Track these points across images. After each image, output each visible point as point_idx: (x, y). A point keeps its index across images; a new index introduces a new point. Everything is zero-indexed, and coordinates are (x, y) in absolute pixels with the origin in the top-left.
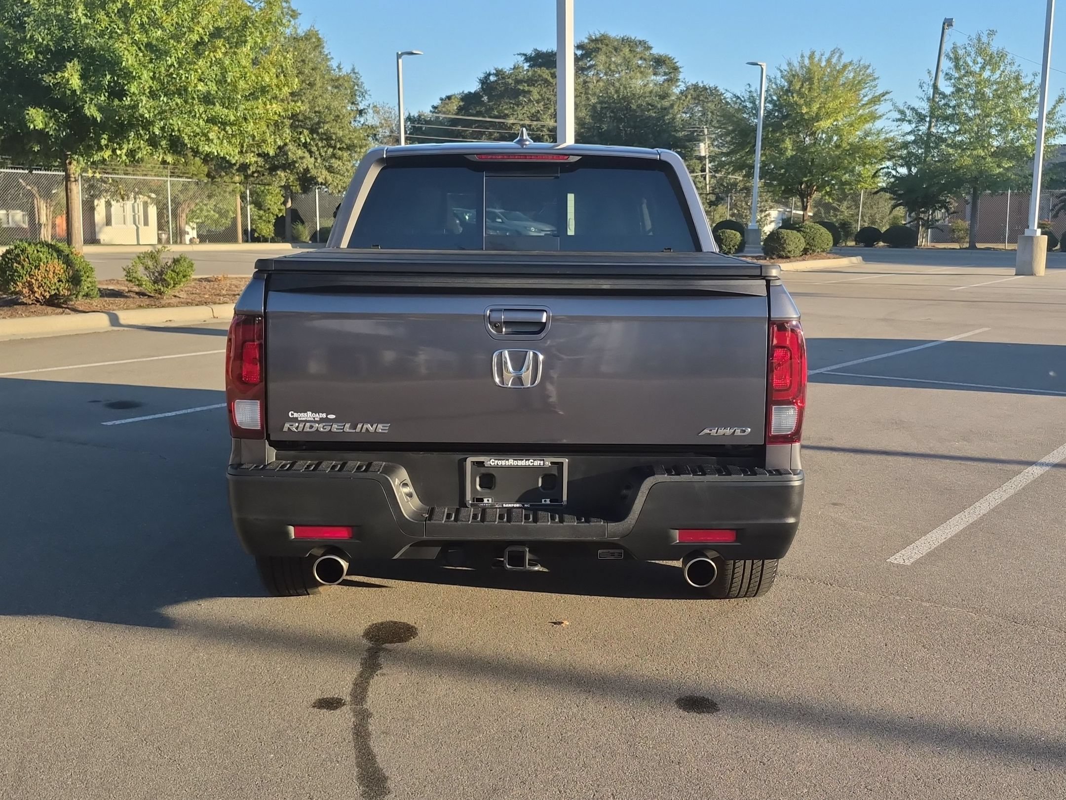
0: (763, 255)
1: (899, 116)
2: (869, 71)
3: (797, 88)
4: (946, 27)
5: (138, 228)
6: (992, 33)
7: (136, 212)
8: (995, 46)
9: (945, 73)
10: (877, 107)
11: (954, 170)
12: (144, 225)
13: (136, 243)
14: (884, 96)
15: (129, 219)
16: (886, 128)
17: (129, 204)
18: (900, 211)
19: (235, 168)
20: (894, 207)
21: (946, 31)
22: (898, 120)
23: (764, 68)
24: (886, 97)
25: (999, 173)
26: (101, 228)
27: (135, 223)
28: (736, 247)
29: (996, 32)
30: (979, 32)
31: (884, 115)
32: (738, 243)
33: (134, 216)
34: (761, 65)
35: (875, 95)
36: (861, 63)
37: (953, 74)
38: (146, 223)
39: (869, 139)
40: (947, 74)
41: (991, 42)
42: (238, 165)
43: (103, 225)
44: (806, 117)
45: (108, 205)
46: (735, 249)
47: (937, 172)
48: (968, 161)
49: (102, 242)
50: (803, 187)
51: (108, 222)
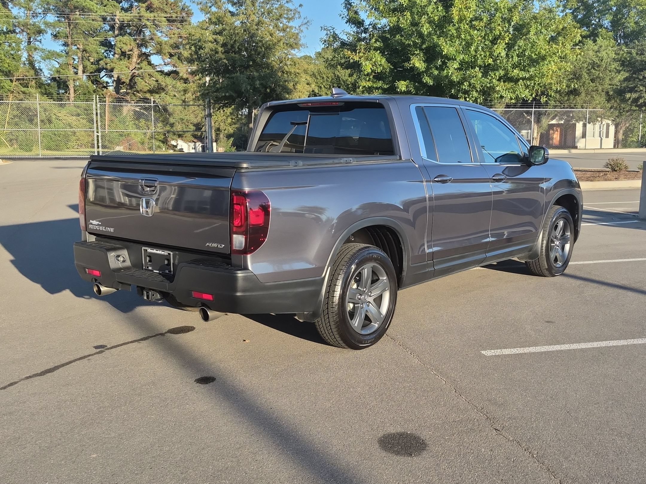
5: (601, 139)
7: (602, 129)
12: (606, 137)
13: (599, 148)
15: (597, 134)
17: (598, 125)
19: (630, 101)
26: (578, 140)
27: (600, 136)
33: (600, 132)
38: (607, 136)
42: (631, 99)
43: (580, 138)
45: (585, 125)
49: (578, 147)
51: (584, 136)
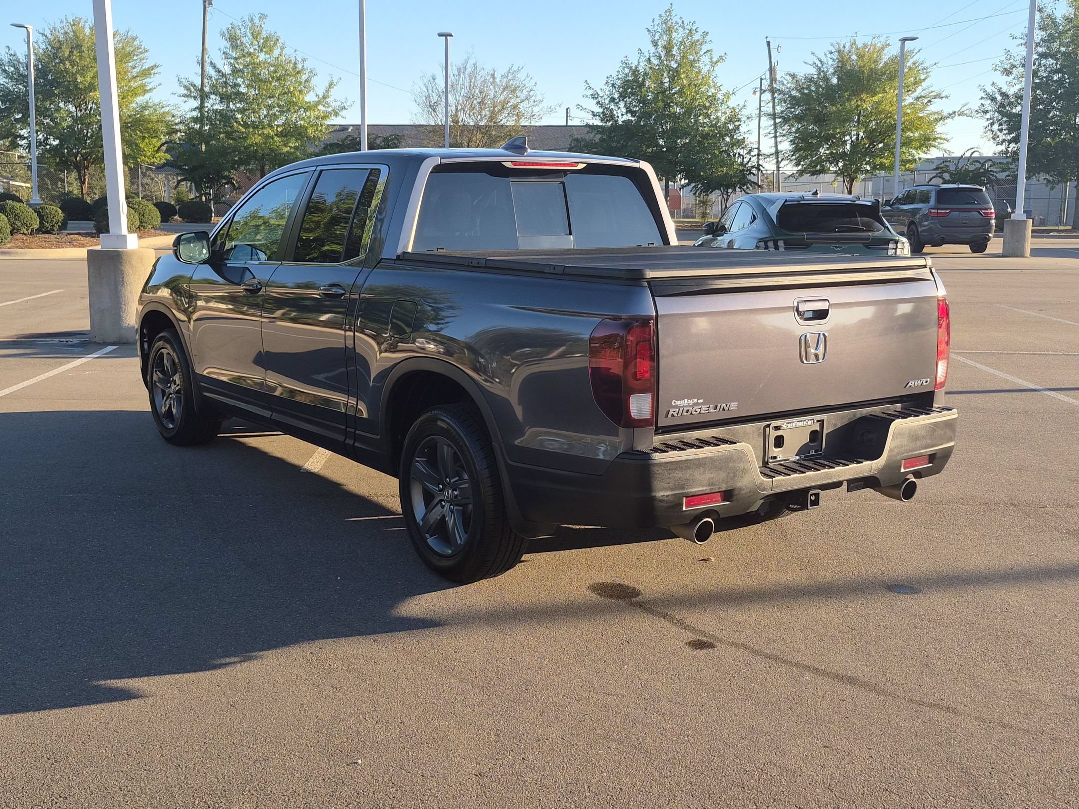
0: (95, 231)
1: (186, 92)
2: (136, 43)
3: (67, 55)
4: (207, 6)
6: (263, 17)
8: (268, 28)
9: (222, 52)
10: (148, 80)
11: (246, 148)
14: (153, 69)
16: (164, 103)
18: (185, 186)
20: (179, 182)
21: (208, 9)
22: (184, 96)
23: (30, 30)
24: (156, 71)
25: (287, 152)
28: (60, 224)
29: (267, 16)
30: (252, 15)
31: (154, 88)
32: (61, 220)
34: (27, 28)
35: (144, 68)
36: (129, 35)
37: (231, 53)
39: (147, 113)
40: (224, 53)
41: (263, 25)
44: (81, 86)
46: (59, 226)
47: (230, 148)
48: (258, 139)
50: (78, 159)
